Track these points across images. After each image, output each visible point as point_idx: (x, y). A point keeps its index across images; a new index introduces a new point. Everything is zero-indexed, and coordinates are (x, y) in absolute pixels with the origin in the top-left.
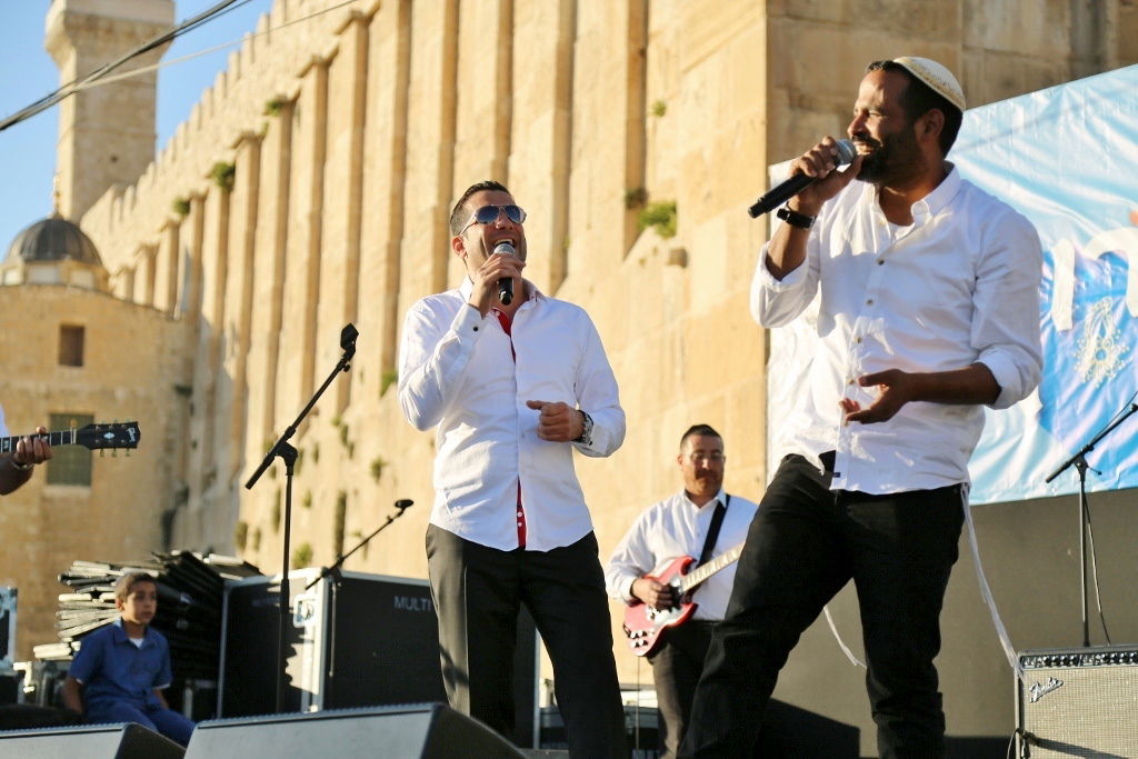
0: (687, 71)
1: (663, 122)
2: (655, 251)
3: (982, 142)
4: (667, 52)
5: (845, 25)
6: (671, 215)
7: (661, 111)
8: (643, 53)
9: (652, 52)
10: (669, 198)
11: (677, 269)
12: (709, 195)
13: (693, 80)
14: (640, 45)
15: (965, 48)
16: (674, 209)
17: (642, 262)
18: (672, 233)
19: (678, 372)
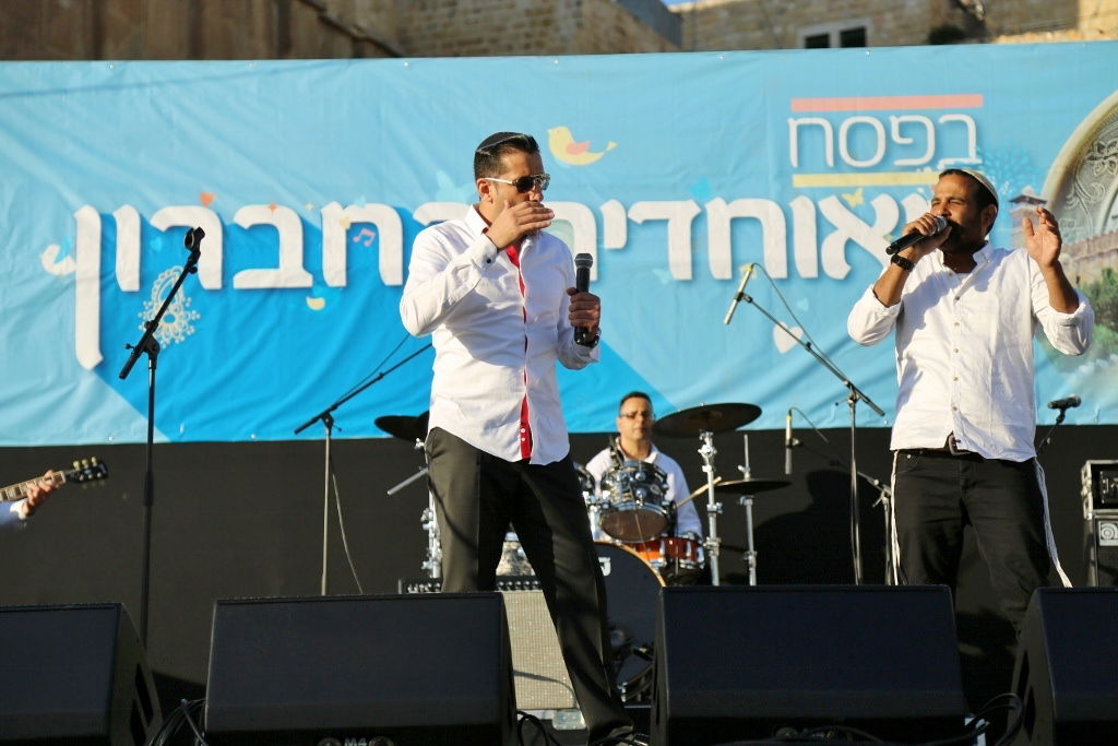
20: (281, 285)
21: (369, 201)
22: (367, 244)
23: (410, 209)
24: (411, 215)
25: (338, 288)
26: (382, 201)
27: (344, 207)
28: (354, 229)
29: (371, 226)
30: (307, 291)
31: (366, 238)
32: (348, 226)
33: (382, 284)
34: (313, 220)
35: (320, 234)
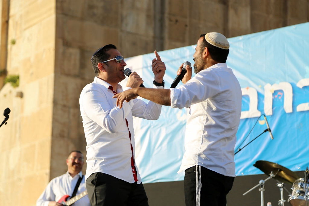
0: (25, 30)
1: (14, 47)
2: (10, 92)
3: (174, 60)
4: (17, 23)
5: (82, 19)
6: (17, 80)
7: (14, 43)
8: (7, 22)
9: (11, 22)
10: (16, 74)
11: (19, 99)
12: (32, 74)
13: (27, 33)
14: (6, 19)
15: (121, 31)
16: (18, 77)
17: (5, 96)
18: (17, 86)
19: (18, 135)
20: (250, 117)
21: (281, 81)
22: (280, 98)
23: (295, 82)
24: (296, 85)
25: (270, 116)
26: (285, 81)
27: (272, 85)
28: (275, 93)
29: (281, 91)
30: (259, 118)
31: (279, 96)
32: (273, 92)
33: (285, 113)
34: (261, 91)
35: (263, 96)
